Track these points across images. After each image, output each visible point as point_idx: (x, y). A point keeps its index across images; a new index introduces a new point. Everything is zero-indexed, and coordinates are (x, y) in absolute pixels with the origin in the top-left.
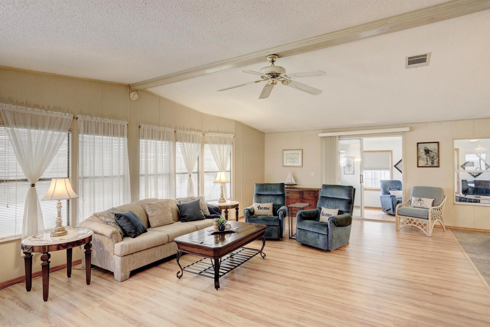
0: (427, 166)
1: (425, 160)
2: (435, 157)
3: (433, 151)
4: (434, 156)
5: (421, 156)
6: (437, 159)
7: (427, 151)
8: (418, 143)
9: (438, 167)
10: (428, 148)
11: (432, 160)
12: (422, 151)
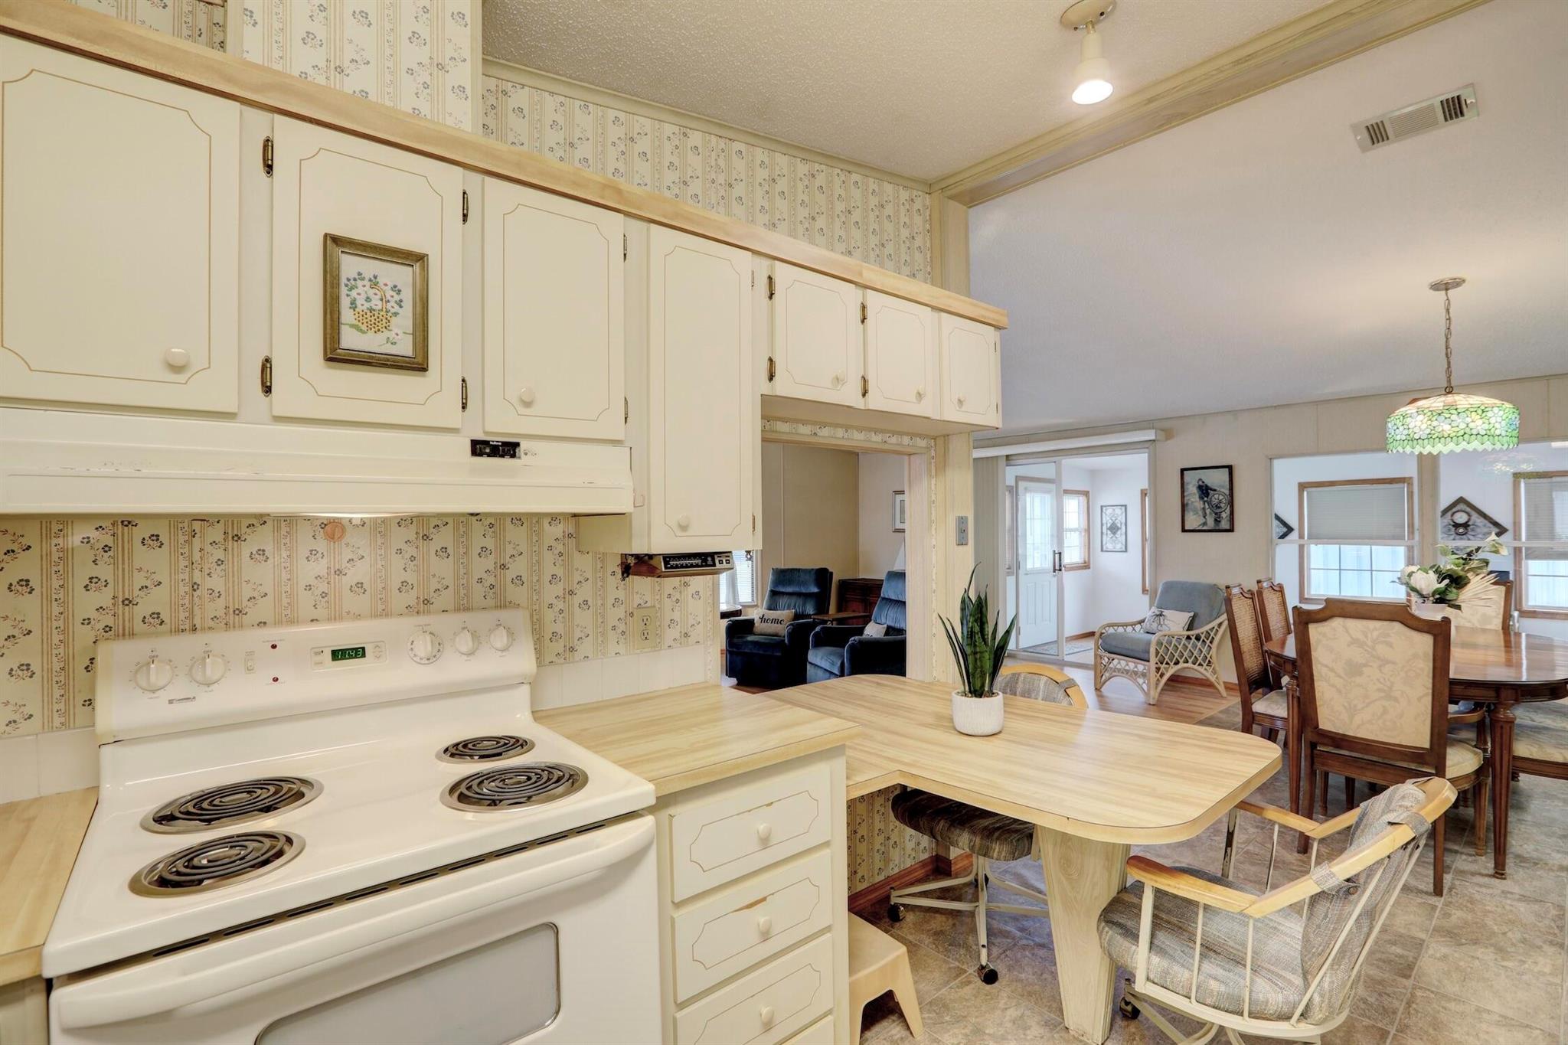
0: (1205, 528)
1: (1201, 513)
2: (1222, 505)
3: (1218, 489)
4: (1220, 502)
5: (1190, 502)
6: (1228, 511)
7: (1204, 491)
8: (1183, 471)
9: (1231, 530)
10: (1206, 482)
11: (1216, 514)
12: (1192, 490)
